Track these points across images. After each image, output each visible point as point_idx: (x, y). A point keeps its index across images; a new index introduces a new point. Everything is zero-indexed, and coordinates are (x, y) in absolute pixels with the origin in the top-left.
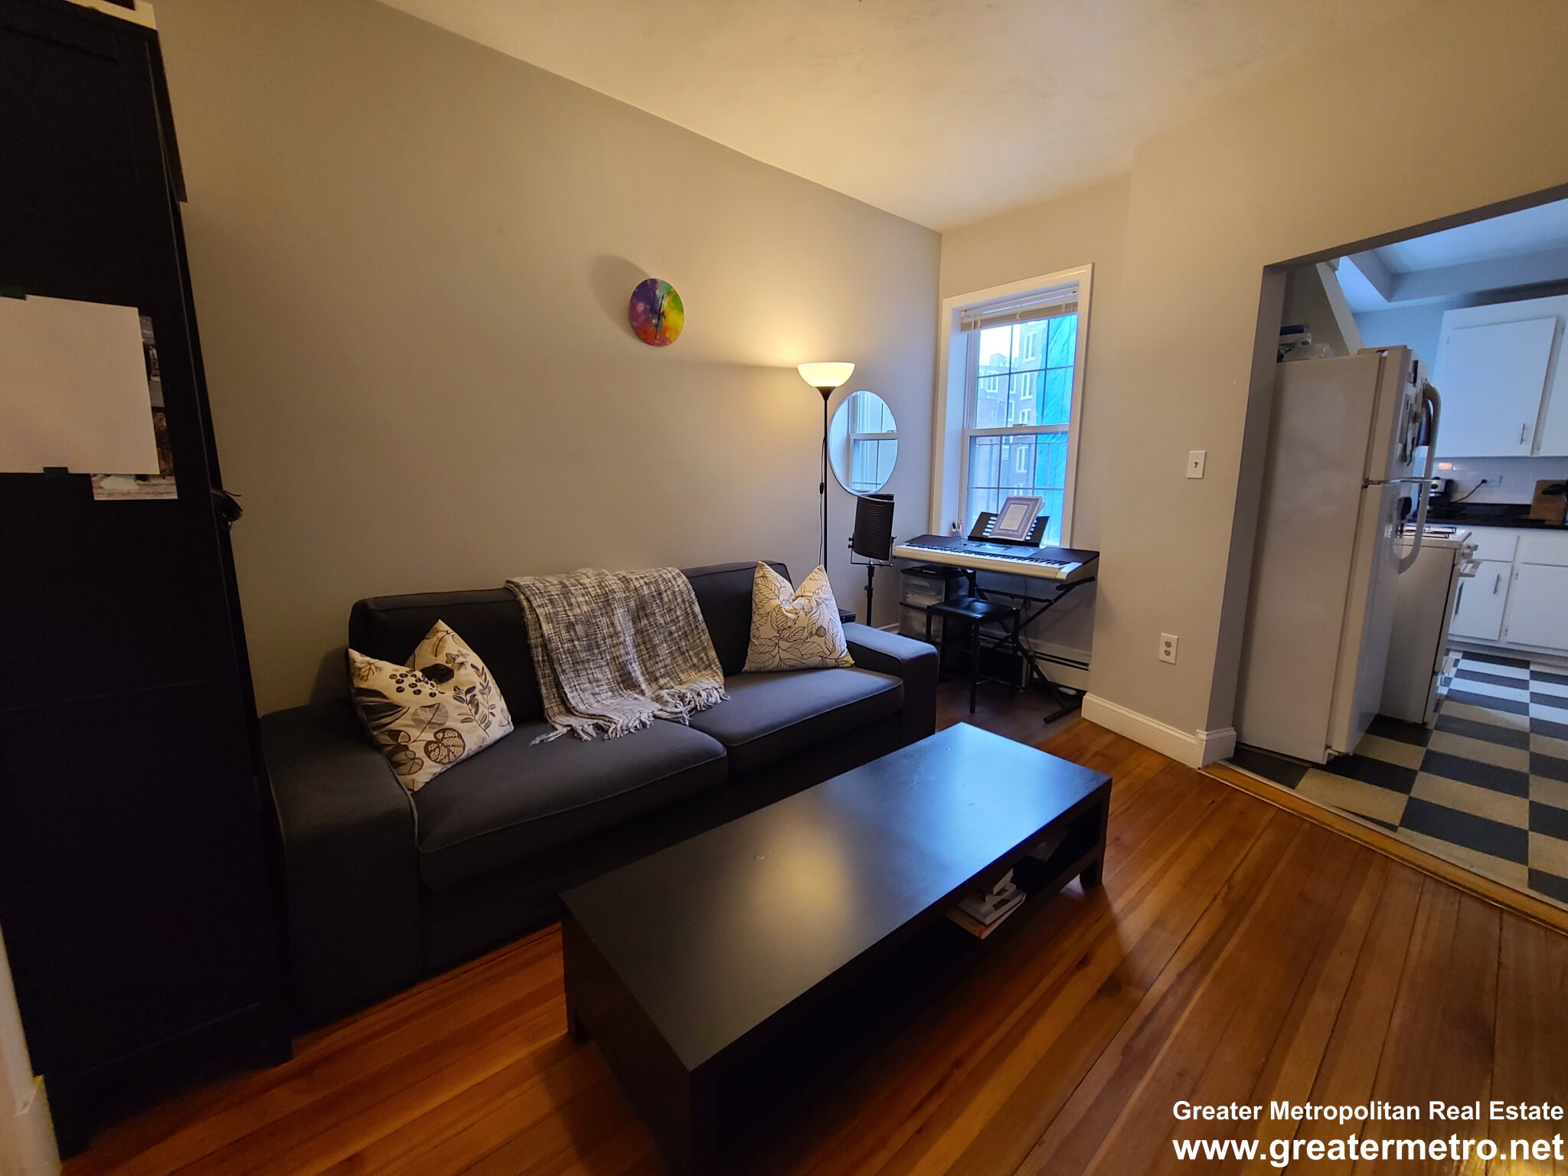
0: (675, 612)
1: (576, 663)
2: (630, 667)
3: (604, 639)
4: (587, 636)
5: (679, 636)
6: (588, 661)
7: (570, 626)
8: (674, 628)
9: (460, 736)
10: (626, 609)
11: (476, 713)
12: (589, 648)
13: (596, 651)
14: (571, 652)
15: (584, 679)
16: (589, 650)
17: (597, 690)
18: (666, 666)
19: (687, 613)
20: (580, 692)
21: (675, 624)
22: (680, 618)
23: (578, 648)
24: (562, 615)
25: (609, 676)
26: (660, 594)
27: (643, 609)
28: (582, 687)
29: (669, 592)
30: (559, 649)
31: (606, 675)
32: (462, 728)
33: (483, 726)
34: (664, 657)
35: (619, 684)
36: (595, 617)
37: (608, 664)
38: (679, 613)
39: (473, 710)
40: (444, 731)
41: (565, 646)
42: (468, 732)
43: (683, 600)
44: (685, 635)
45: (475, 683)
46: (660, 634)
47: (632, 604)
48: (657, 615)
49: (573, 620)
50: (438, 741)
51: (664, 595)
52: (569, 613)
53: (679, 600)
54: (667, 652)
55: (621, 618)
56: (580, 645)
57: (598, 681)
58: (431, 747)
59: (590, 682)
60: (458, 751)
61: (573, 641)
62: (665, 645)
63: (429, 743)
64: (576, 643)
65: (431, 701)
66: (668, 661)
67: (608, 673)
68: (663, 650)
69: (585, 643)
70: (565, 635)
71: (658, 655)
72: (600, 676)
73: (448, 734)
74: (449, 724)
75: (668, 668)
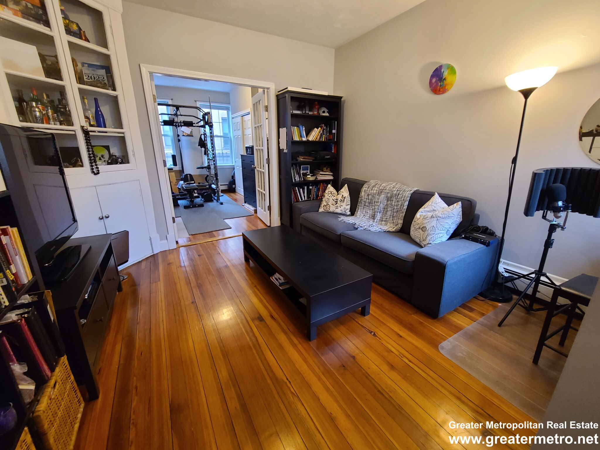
0: (399, 203)
1: (365, 205)
2: (376, 213)
3: (374, 202)
4: (371, 199)
5: (396, 211)
6: (368, 206)
7: (368, 195)
8: (396, 208)
9: (330, 207)
10: (386, 196)
11: (336, 204)
12: (369, 203)
13: (371, 204)
14: (365, 202)
15: (364, 210)
16: (369, 204)
17: (366, 215)
18: (387, 218)
19: (402, 204)
20: (362, 213)
21: (397, 207)
22: (399, 205)
23: (367, 202)
24: (368, 191)
25: (371, 213)
26: (398, 195)
27: (391, 198)
28: (363, 212)
29: (401, 195)
30: (363, 200)
31: (370, 212)
32: (331, 206)
33: (336, 208)
34: (388, 215)
35: (372, 216)
36: (375, 195)
37: (372, 210)
38: (400, 203)
39: (335, 204)
40: (328, 204)
41: (365, 200)
42: (332, 207)
43: (403, 200)
44: (397, 211)
45: (339, 198)
46: (391, 208)
47: (389, 195)
48: (393, 201)
49: (370, 194)
50: (326, 206)
51: (399, 196)
52: (370, 192)
53: (403, 199)
54: (390, 214)
55: (382, 198)
56: (368, 201)
57: (367, 213)
58: (324, 206)
59: (366, 212)
60: (328, 210)
61: (367, 199)
62: (390, 212)
63: (325, 205)
64: (367, 200)
65: (329, 198)
66: (388, 217)
67: (371, 212)
68: (389, 213)
69: (370, 201)
70: (366, 197)
71: (387, 214)
72: (369, 212)
73: (328, 205)
74: (329, 204)
75: (387, 219)
